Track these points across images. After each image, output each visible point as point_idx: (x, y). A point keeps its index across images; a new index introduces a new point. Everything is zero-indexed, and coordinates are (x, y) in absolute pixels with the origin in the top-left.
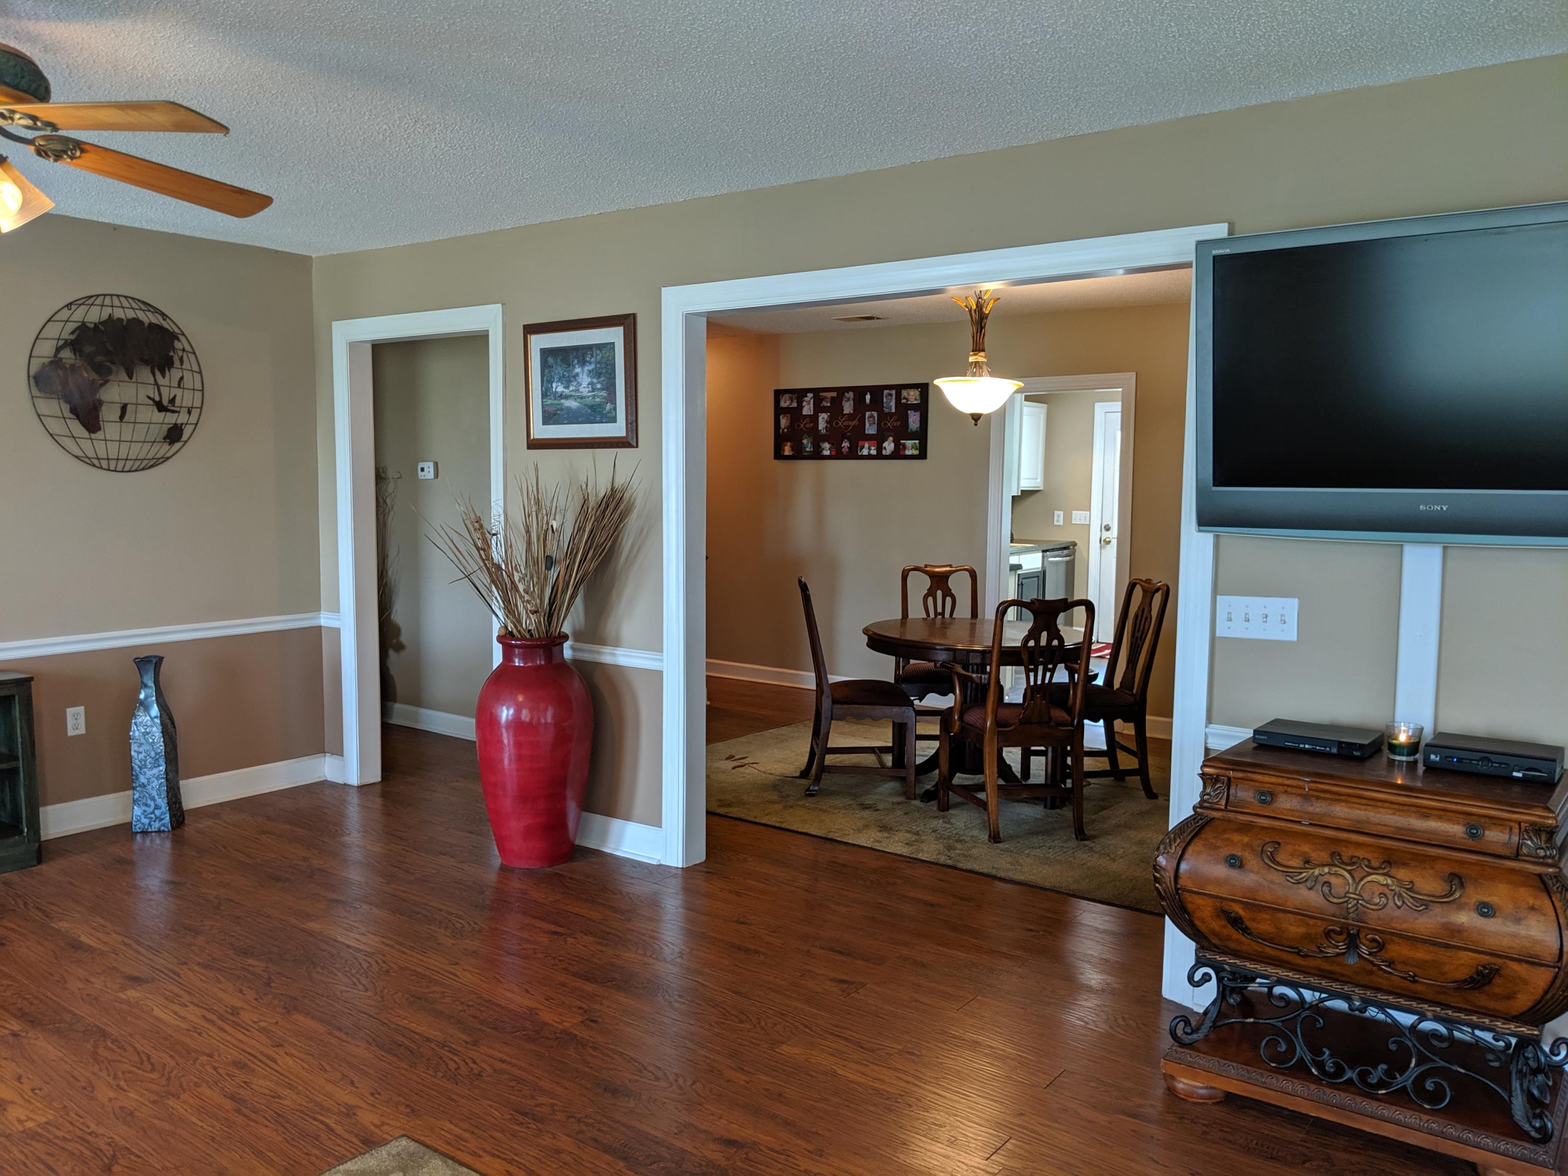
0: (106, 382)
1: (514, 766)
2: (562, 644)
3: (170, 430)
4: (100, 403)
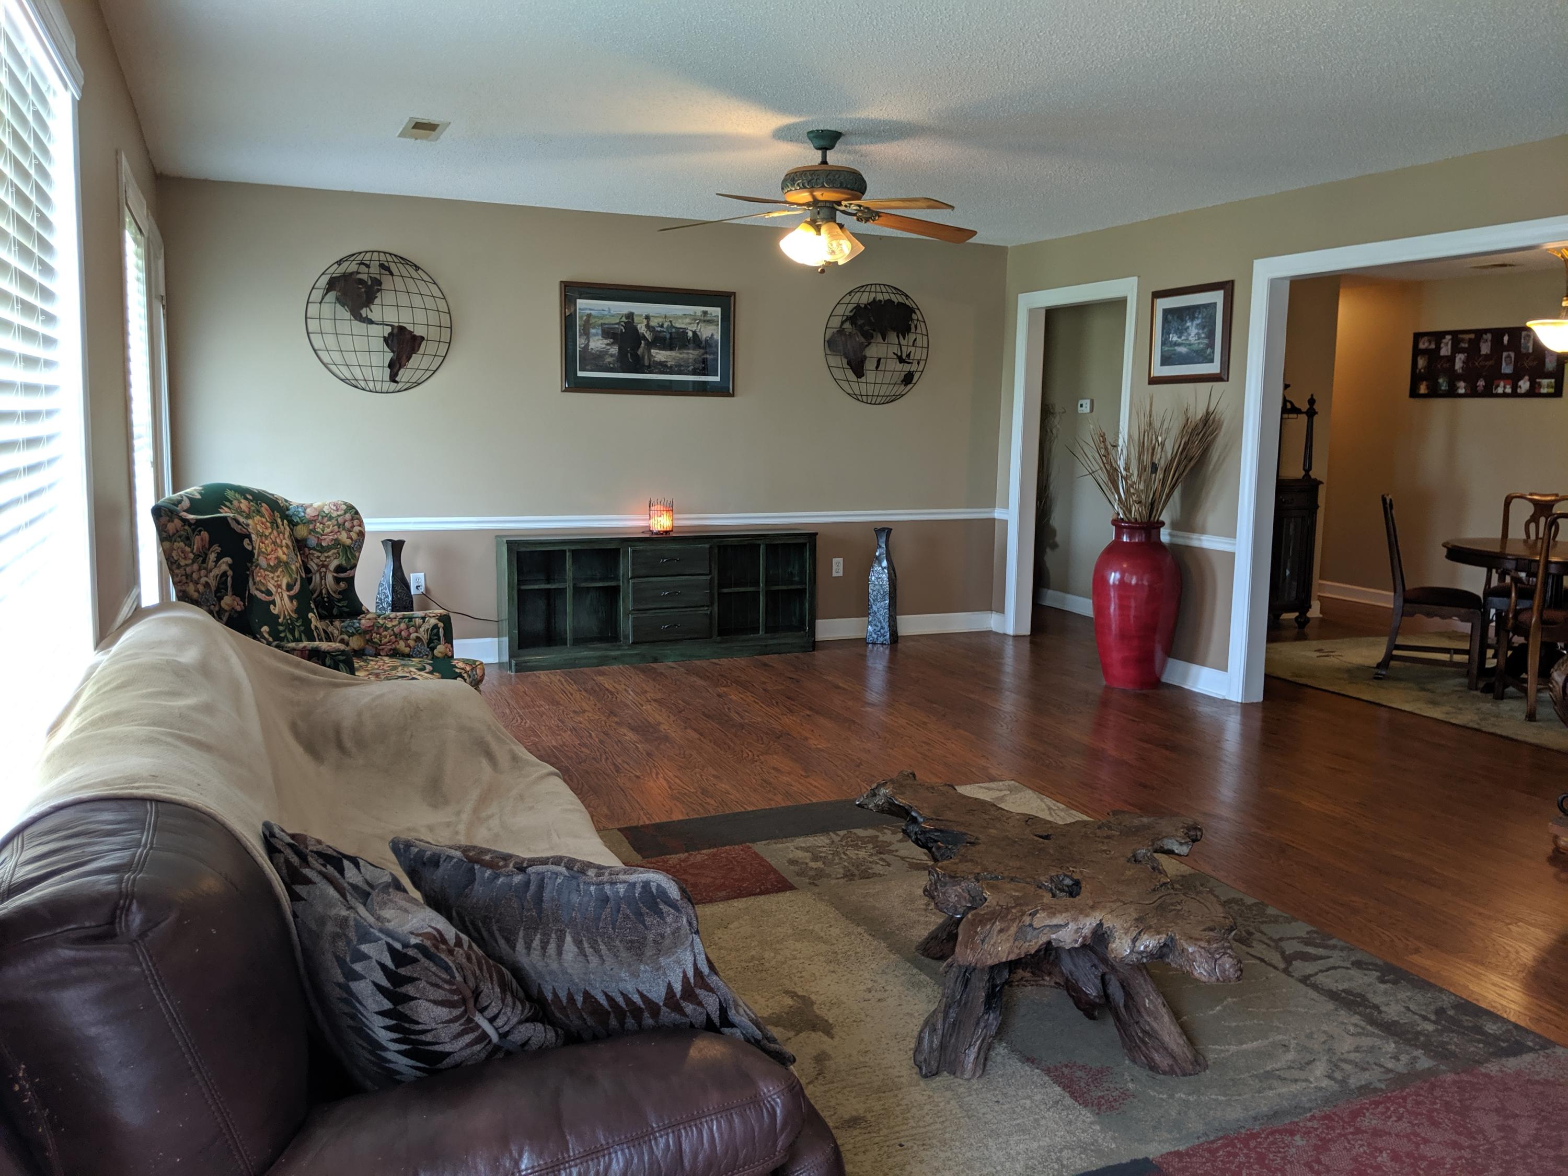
0: (869, 344)
1: (1117, 613)
2: (1159, 528)
3: (905, 376)
4: (865, 357)
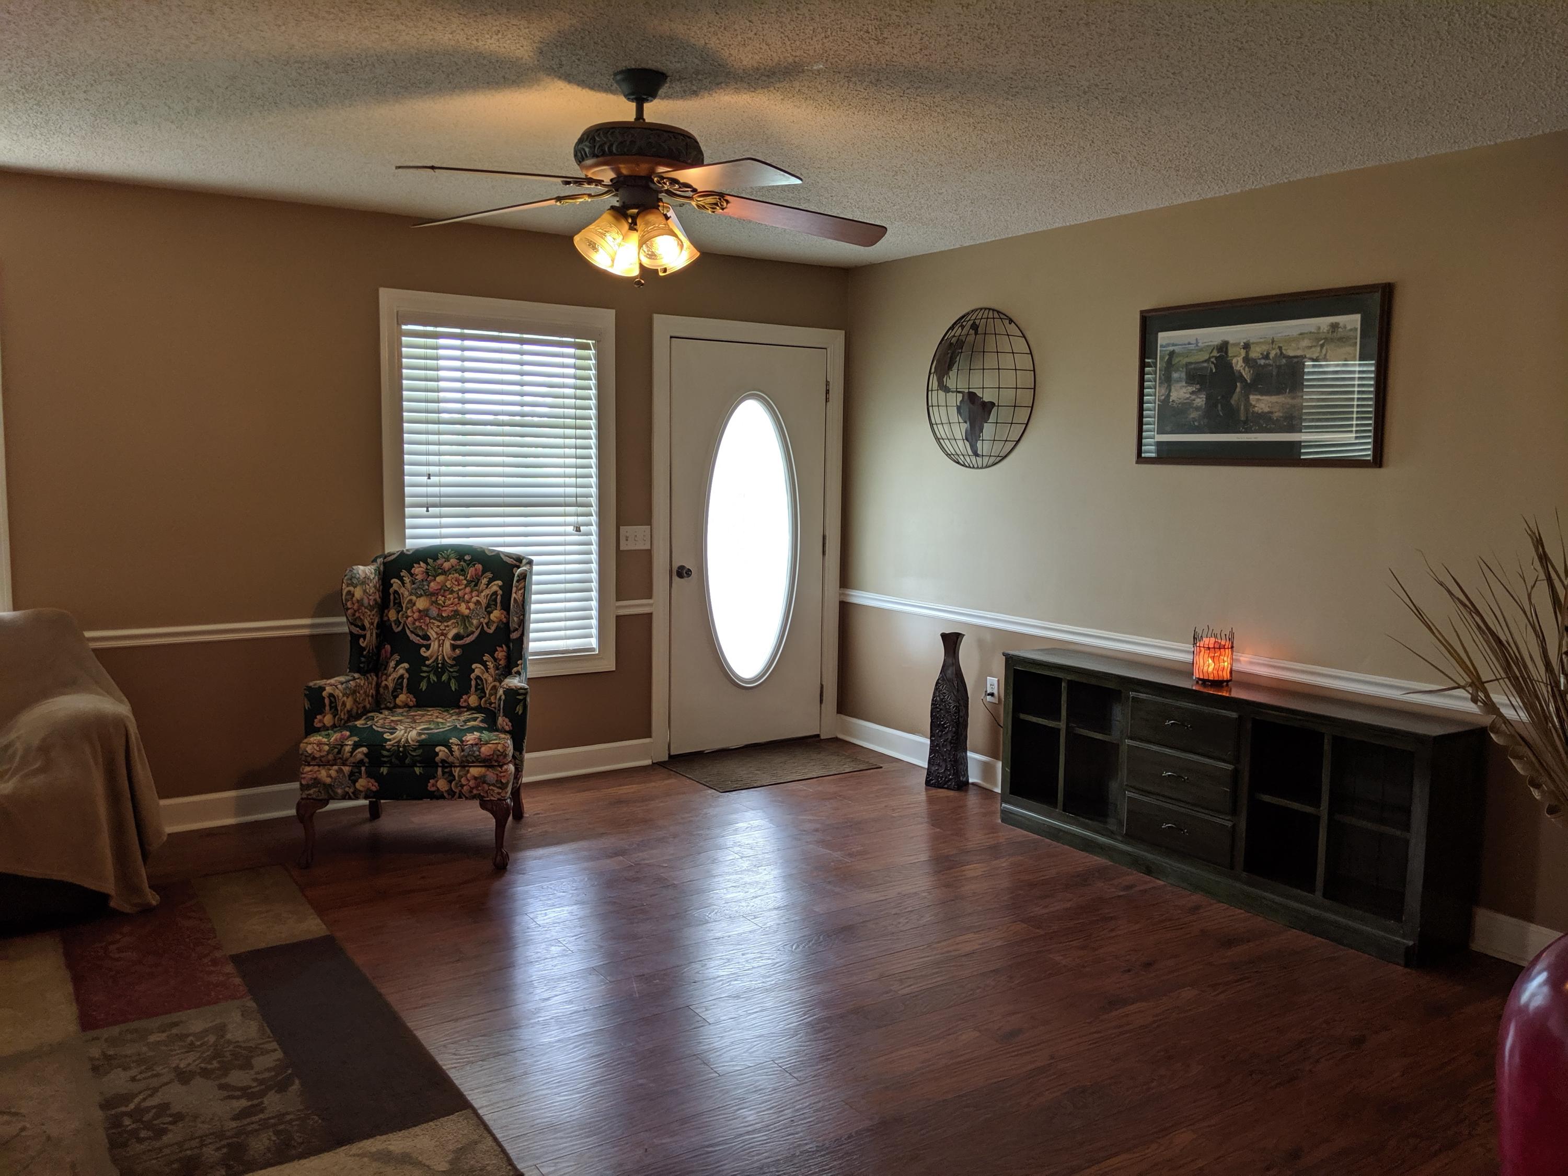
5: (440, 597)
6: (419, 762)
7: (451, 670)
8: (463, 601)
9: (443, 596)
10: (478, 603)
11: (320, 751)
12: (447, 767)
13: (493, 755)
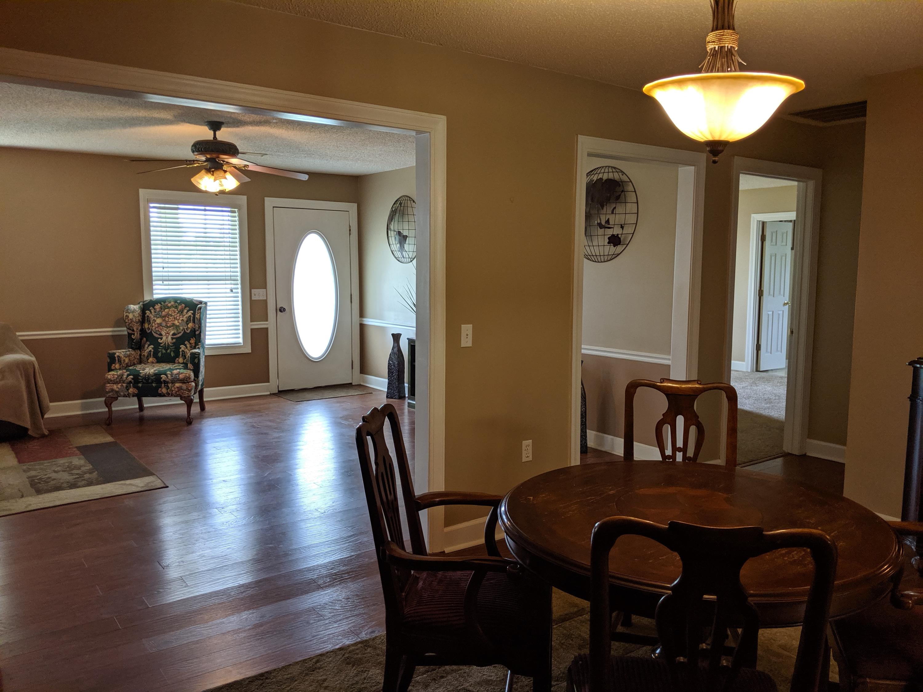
3: (611, 238)
5: (166, 318)
6: (155, 381)
7: (171, 348)
8: (176, 320)
9: (168, 317)
10: (183, 320)
11: (114, 377)
12: (166, 383)
13: (185, 378)
